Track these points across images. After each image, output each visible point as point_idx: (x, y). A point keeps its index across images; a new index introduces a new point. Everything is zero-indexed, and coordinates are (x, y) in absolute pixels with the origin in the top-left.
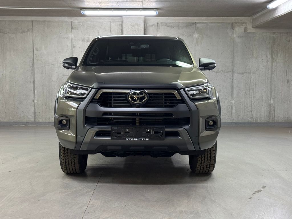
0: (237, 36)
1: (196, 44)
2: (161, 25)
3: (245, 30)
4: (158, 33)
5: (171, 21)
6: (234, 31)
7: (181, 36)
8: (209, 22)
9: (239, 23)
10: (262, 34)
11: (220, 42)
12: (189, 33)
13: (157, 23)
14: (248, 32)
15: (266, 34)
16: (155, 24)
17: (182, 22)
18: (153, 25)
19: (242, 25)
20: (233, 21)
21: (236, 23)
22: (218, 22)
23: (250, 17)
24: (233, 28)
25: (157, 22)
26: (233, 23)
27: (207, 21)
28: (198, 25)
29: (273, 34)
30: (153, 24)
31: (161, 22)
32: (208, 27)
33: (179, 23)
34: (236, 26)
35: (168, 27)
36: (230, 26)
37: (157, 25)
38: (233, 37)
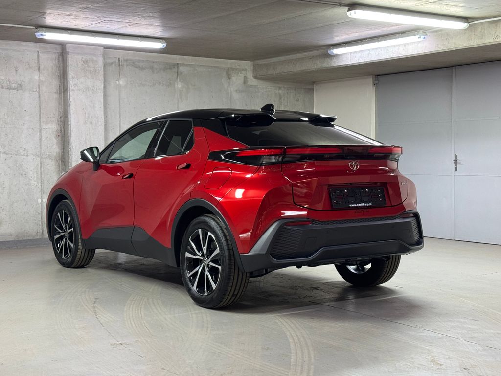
0: (235, 90)
1: (180, 100)
2: (125, 63)
3: (245, 82)
4: (121, 77)
5: (141, 59)
6: (231, 82)
7: (157, 84)
8: (198, 65)
9: (236, 69)
10: (266, 89)
11: (213, 97)
12: (169, 81)
13: (119, 60)
14: (248, 83)
15: (271, 88)
16: (115, 62)
17: (157, 60)
18: (112, 63)
19: (241, 74)
20: (229, 66)
21: (233, 69)
22: (212, 66)
23: (251, 62)
24: (229, 77)
25: (119, 58)
26: (228, 68)
27: (193, 63)
28: (181, 68)
29: (279, 90)
30: (112, 61)
31: (126, 58)
32: (196, 72)
33: (154, 62)
34: (234, 74)
35: (137, 67)
36: (225, 73)
37: (119, 63)
38: (230, 91)
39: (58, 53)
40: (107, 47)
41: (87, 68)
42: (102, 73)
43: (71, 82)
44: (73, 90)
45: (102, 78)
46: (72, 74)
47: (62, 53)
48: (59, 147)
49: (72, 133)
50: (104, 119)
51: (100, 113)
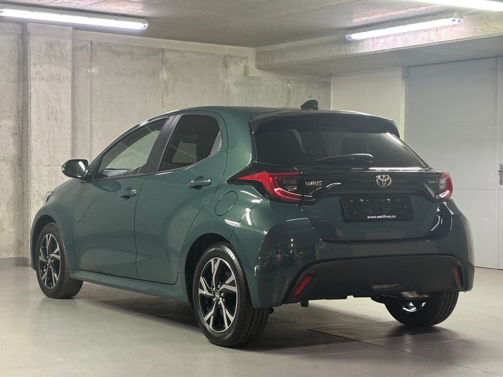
0: (233, 82)
2: (98, 48)
3: (246, 73)
4: (93, 64)
5: (118, 43)
6: (229, 73)
7: (137, 74)
8: (188, 51)
9: (235, 57)
10: (271, 82)
11: (206, 91)
12: (152, 70)
13: (92, 44)
14: (250, 75)
15: (277, 81)
16: (87, 46)
18: (82, 48)
19: (241, 62)
20: (226, 53)
21: (231, 57)
22: (205, 53)
23: (253, 48)
24: (226, 66)
25: (91, 42)
26: (225, 56)
27: (182, 49)
28: (168, 55)
29: (287, 84)
30: (83, 45)
31: (99, 42)
32: (185, 59)
33: (134, 47)
34: (232, 63)
35: (112, 53)
36: (221, 62)
37: (92, 47)
38: (226, 84)
39: (17, 34)
40: (77, 28)
41: (52, 52)
42: (70, 58)
43: (32, 69)
44: (34, 79)
45: (69, 65)
46: (34, 60)
47: (22, 34)
48: (16, 148)
49: (32, 131)
50: (72, 114)
51: (67, 107)
